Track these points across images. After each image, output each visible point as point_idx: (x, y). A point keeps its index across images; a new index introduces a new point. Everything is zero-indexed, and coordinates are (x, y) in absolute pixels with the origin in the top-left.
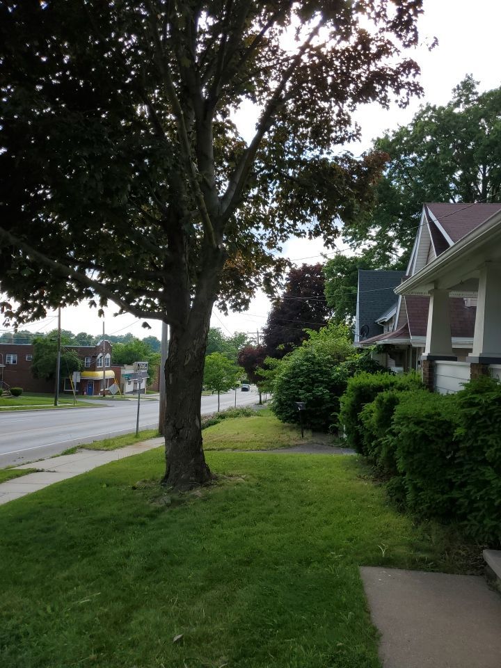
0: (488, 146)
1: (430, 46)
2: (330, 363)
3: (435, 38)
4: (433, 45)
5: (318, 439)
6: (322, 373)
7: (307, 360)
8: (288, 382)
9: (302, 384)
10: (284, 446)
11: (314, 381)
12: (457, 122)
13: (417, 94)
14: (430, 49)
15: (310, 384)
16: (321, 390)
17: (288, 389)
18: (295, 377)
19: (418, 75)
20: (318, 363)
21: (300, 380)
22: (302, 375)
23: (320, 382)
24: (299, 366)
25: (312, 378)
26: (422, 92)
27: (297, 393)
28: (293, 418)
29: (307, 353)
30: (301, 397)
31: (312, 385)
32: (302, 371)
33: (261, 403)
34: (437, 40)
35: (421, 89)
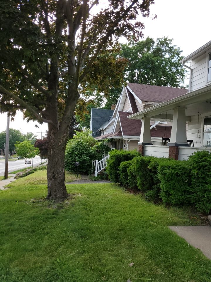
0: (142, 62)
1: (153, 18)
2: (89, 146)
3: (156, 15)
4: (154, 18)
5: (84, 177)
6: (86, 150)
7: (79, 144)
8: (71, 154)
9: (77, 155)
10: (70, 181)
11: (82, 154)
12: (130, 51)
13: (141, 37)
14: (153, 19)
15: (80, 155)
16: (86, 158)
17: (71, 157)
18: (74, 152)
19: (143, 29)
20: (83, 146)
21: (76, 153)
22: (77, 151)
23: (85, 154)
24: (75, 147)
25: (81, 152)
26: (143, 36)
27: (75, 159)
28: (72, 169)
29: (78, 142)
30: (77, 160)
31: (81, 155)
32: (77, 149)
33: (42, 163)
34: (156, 16)
35: (143, 35)
